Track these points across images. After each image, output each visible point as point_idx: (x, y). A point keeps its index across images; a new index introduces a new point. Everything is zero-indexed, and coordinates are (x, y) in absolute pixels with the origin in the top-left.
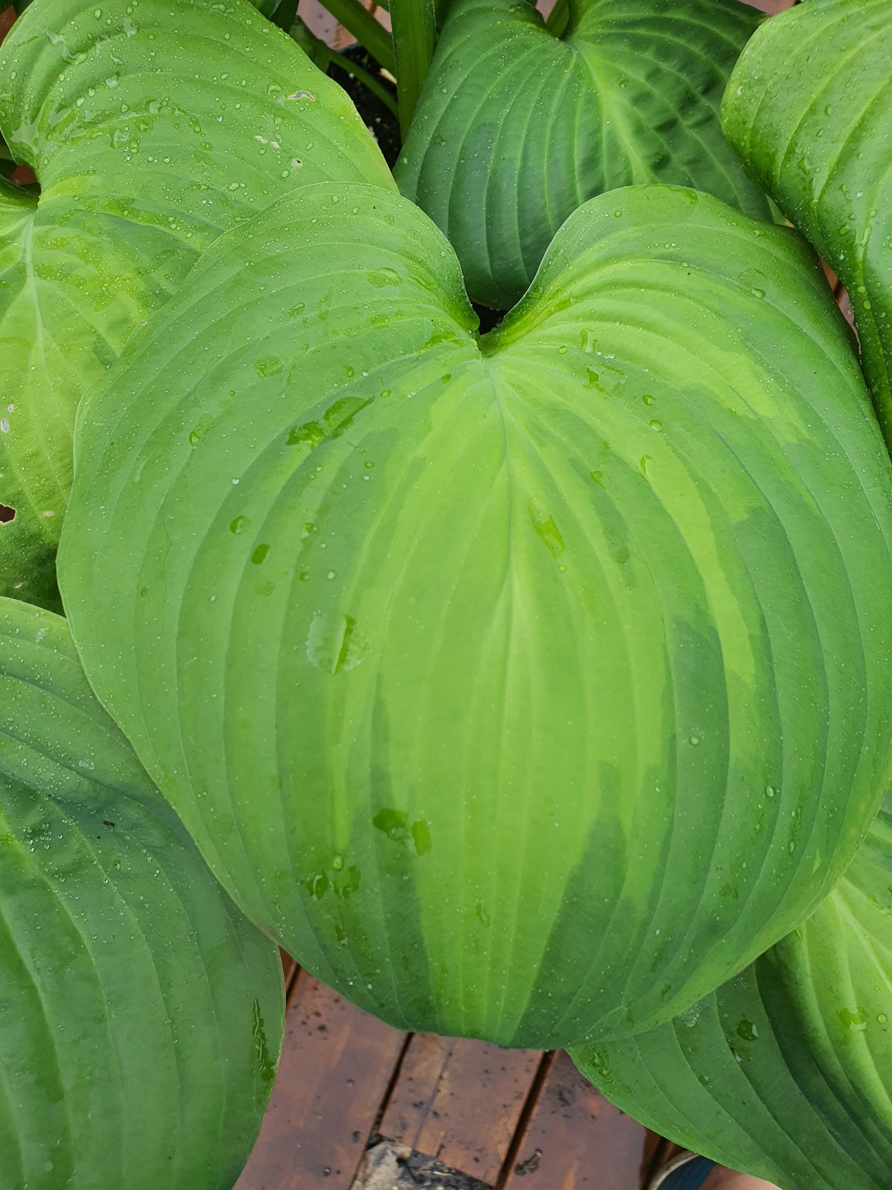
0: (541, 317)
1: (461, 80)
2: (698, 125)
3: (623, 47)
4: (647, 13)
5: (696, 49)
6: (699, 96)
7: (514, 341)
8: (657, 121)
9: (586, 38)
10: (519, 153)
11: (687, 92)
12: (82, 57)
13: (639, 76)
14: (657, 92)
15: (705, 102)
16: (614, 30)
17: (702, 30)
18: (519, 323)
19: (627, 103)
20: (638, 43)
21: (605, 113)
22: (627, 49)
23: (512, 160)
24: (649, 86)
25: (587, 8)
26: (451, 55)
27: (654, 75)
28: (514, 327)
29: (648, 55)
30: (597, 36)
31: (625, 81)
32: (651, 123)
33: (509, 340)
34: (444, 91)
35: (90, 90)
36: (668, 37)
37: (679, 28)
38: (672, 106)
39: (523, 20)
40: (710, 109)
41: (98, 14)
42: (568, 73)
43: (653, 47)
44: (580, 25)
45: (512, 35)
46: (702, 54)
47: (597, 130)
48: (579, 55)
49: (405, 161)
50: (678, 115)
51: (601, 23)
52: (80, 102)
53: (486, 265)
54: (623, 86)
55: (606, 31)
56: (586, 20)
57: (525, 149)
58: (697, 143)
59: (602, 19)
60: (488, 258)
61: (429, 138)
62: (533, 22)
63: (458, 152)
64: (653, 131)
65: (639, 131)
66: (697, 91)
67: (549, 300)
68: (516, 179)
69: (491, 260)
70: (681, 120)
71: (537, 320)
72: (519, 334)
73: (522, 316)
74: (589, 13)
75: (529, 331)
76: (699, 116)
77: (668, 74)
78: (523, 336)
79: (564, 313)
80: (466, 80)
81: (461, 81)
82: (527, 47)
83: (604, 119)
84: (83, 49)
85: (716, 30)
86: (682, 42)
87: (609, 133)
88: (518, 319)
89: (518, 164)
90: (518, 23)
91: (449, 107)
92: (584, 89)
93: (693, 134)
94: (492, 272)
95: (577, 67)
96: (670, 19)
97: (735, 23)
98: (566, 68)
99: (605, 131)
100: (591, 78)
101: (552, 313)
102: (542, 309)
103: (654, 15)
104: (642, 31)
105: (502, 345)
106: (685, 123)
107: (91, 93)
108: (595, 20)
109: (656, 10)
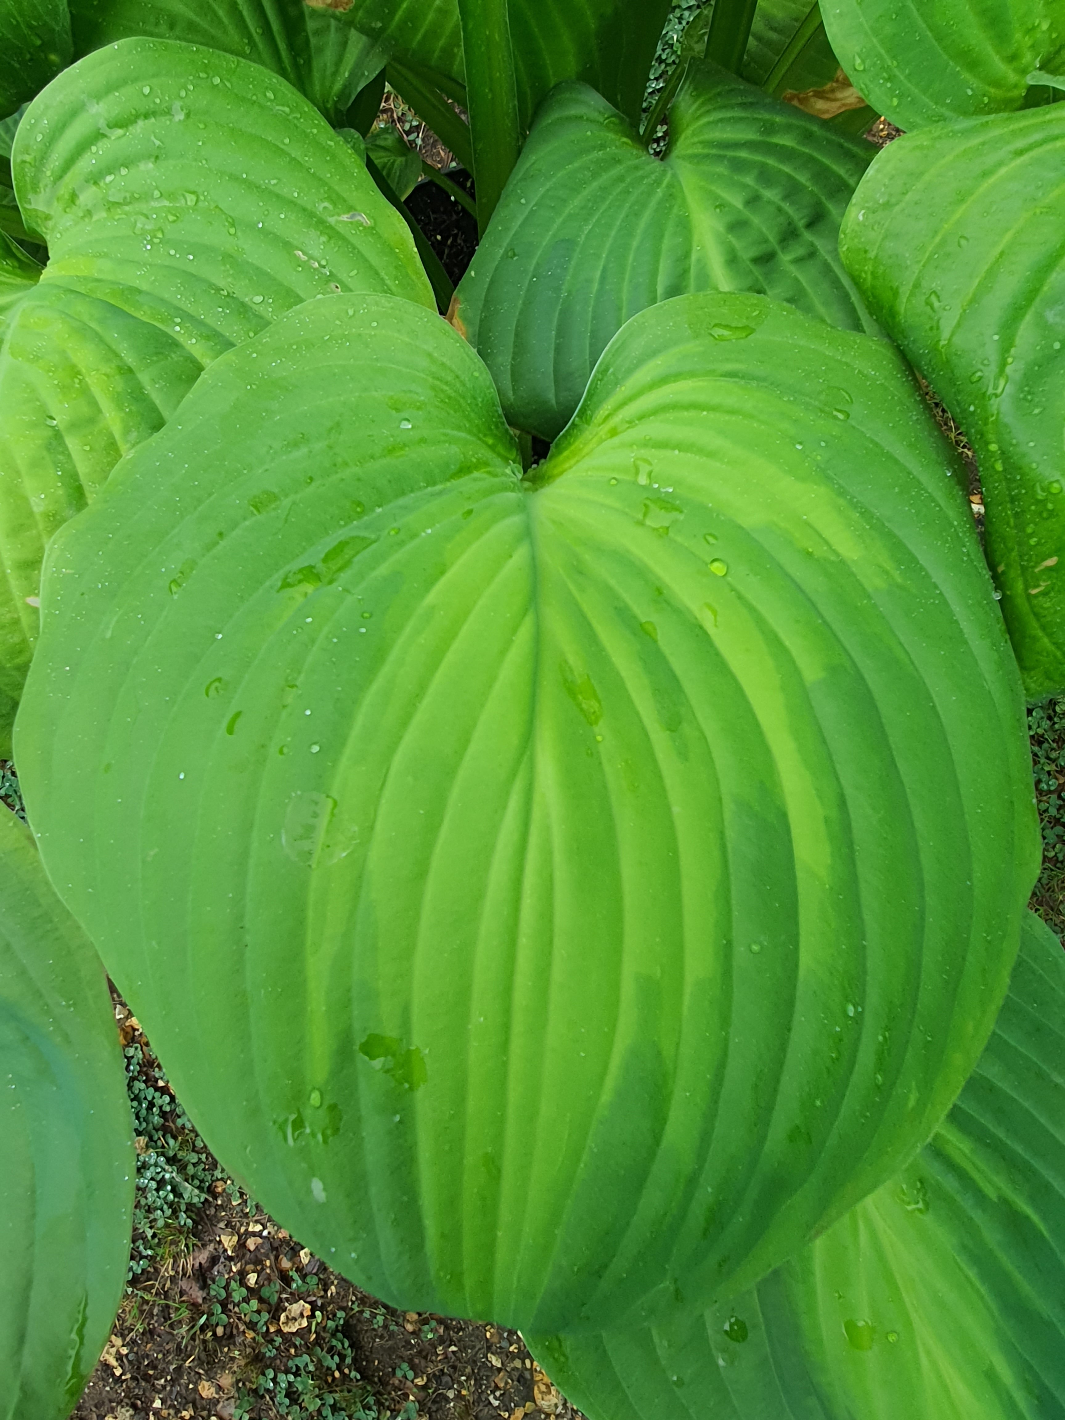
0: (591, 446)
1: (542, 190)
2: (798, 261)
3: (721, 169)
4: (750, 135)
5: (803, 178)
6: (802, 229)
7: (561, 473)
8: (754, 252)
9: (684, 158)
10: (598, 274)
11: (790, 224)
12: (120, 132)
13: (736, 200)
14: (756, 220)
15: (808, 236)
16: (714, 151)
17: (812, 159)
18: (566, 453)
19: (722, 229)
20: (738, 166)
21: (696, 238)
22: (726, 172)
23: (589, 281)
24: (747, 214)
25: (687, 126)
26: (533, 164)
27: (753, 201)
28: (561, 457)
29: (749, 180)
30: (696, 156)
31: (721, 205)
32: (746, 253)
33: (556, 472)
34: (523, 201)
35: (122, 169)
36: (771, 162)
37: (786, 154)
38: (772, 238)
39: (616, 132)
40: (812, 244)
41: (147, 90)
42: (660, 192)
43: (756, 172)
44: (678, 144)
45: (602, 147)
46: (808, 184)
47: (687, 255)
48: (674, 176)
49: (473, 273)
50: (778, 248)
51: (701, 142)
52: (109, 178)
53: (551, 396)
54: (718, 210)
55: (706, 151)
56: (686, 138)
57: (604, 270)
58: (796, 280)
59: (702, 138)
60: (553, 388)
61: (501, 251)
62: (627, 137)
63: (532, 268)
64: (748, 263)
65: (732, 260)
66: (801, 224)
67: (599, 425)
68: (592, 302)
69: (556, 390)
70: (780, 252)
71: (586, 450)
72: (567, 465)
73: (570, 444)
74: (689, 131)
75: (578, 461)
76: (800, 251)
77: (769, 202)
78: (571, 467)
79: (616, 440)
80: (548, 190)
81: (542, 192)
82: (619, 162)
83: (695, 244)
84: (123, 123)
85: (827, 161)
86: (786, 169)
87: (699, 261)
88: (565, 449)
89: (595, 286)
90: (611, 136)
91: (526, 219)
92: (675, 210)
93: (793, 270)
94: (557, 403)
95: (670, 186)
96: (777, 145)
97: (849, 155)
98: (658, 187)
99: (694, 257)
100: (684, 200)
101: (601, 441)
102: (590, 437)
103: (760, 138)
104: (743, 154)
105: (549, 477)
106: (785, 258)
107: (124, 171)
108: (696, 140)
109: (762, 133)
